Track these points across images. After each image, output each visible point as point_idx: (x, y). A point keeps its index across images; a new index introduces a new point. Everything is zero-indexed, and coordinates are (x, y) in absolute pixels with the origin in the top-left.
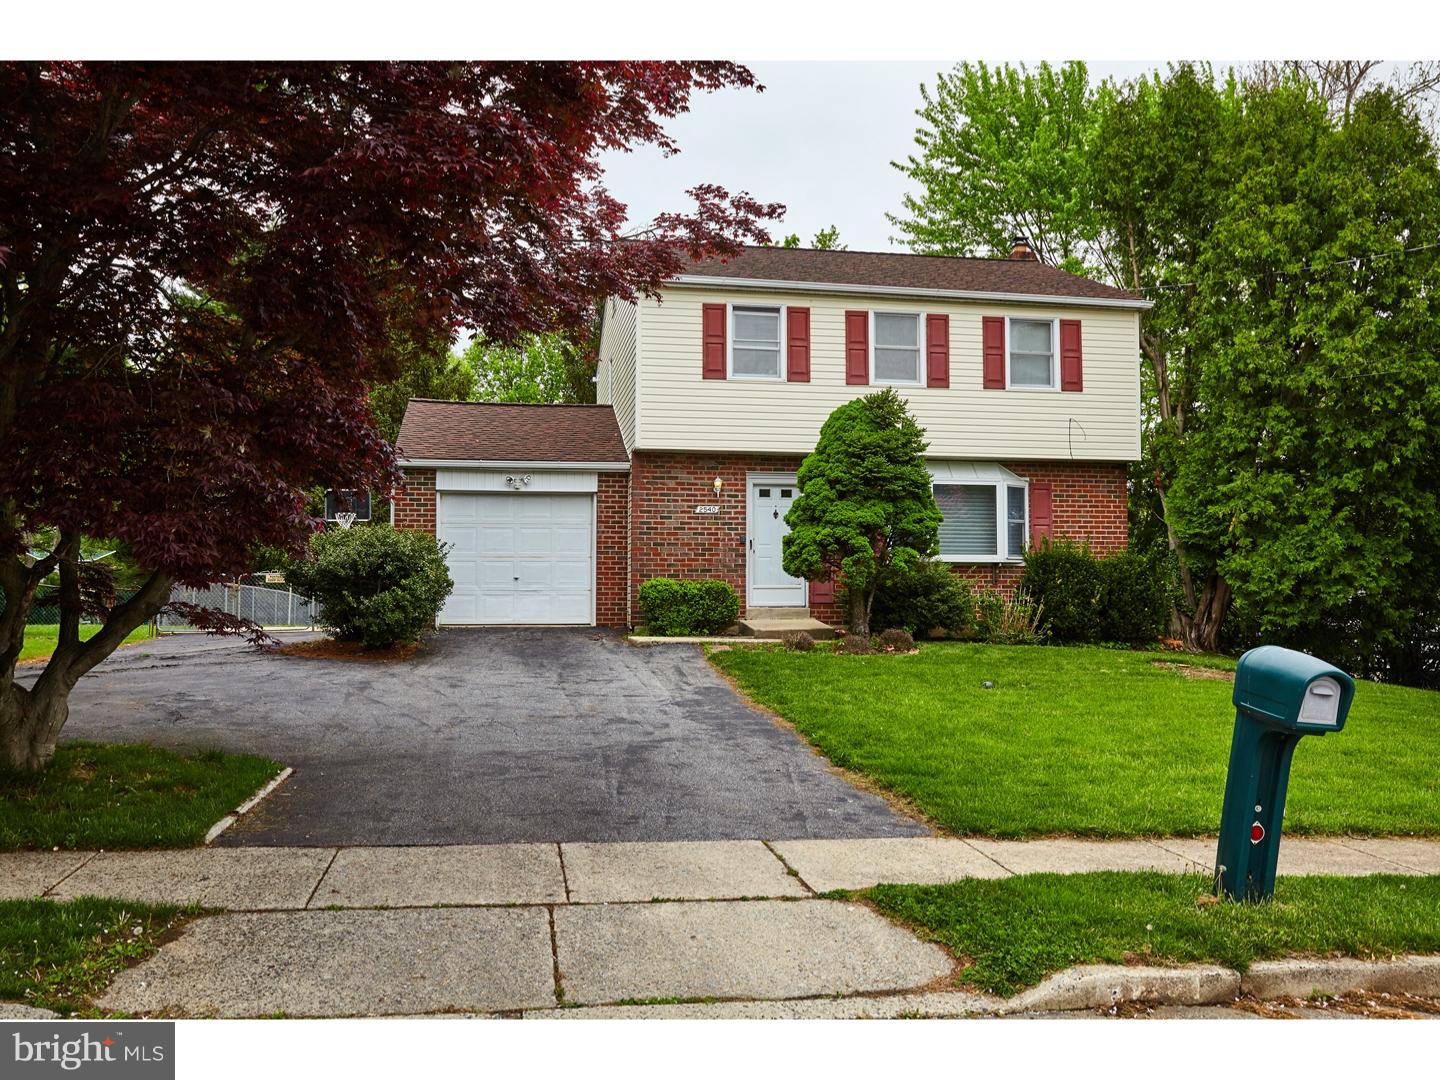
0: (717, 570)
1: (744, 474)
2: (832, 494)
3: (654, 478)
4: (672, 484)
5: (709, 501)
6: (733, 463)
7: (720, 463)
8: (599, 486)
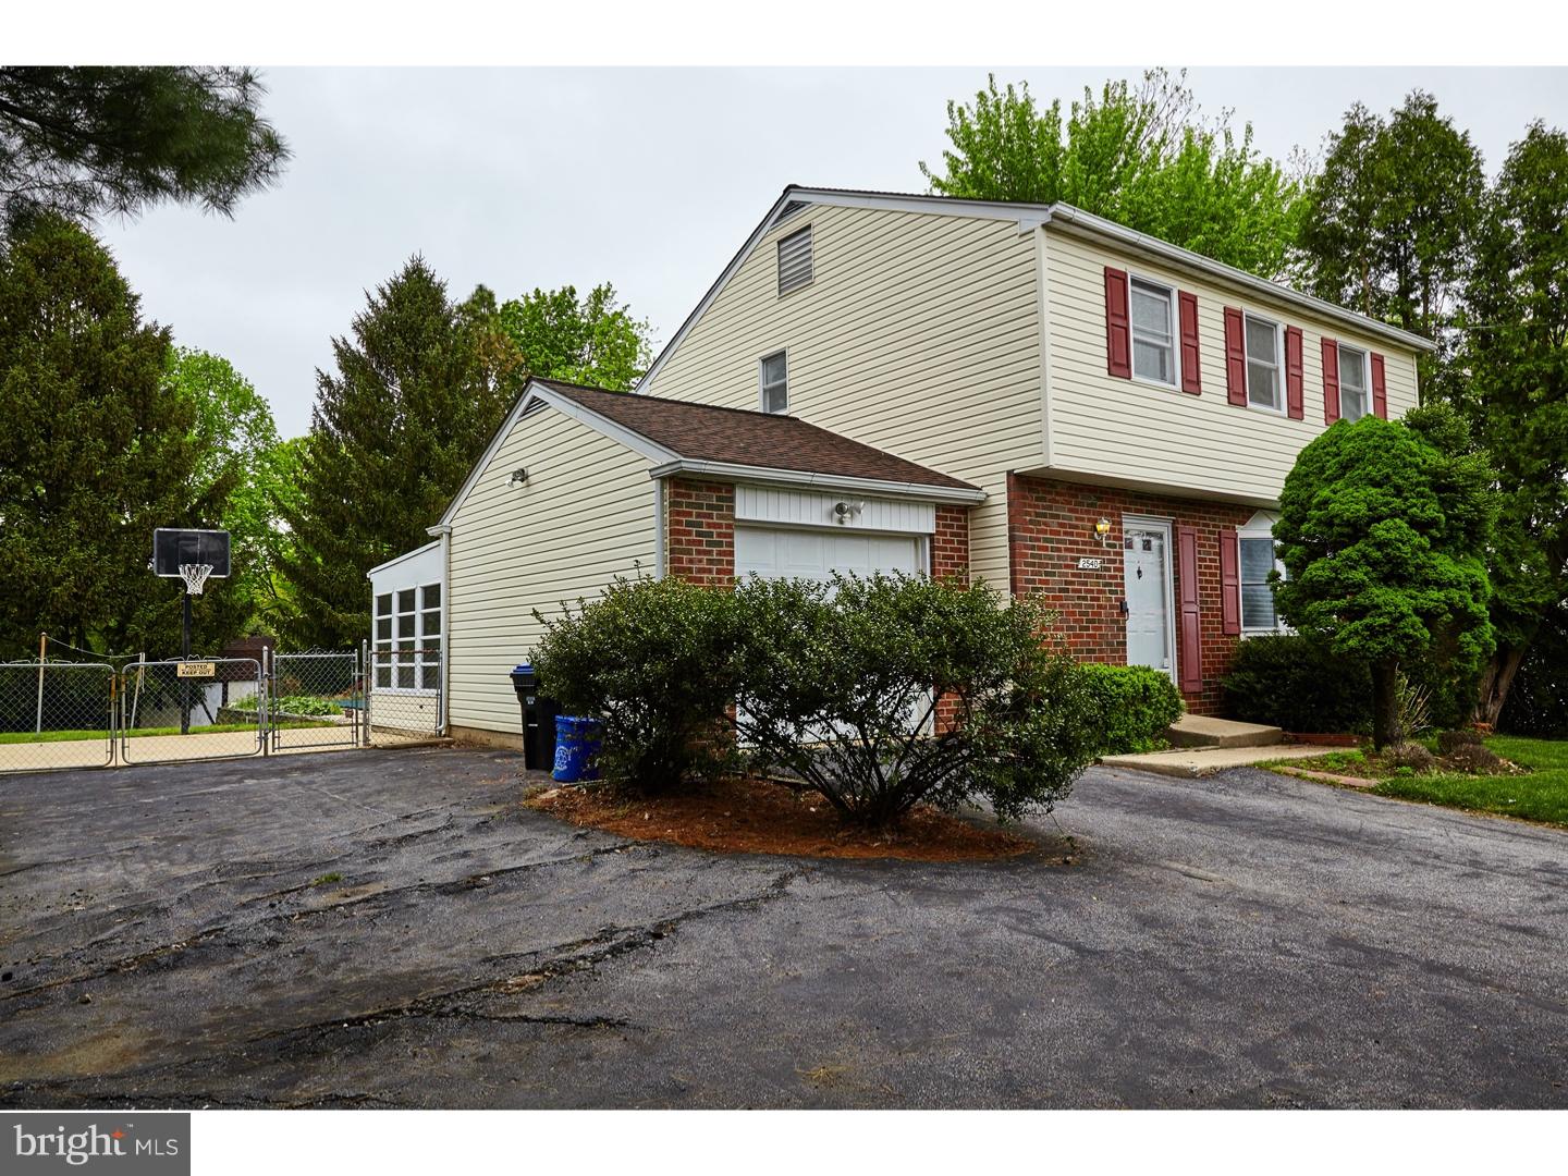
0: (1101, 651)
1: (1120, 516)
2: (1425, 542)
3: (1037, 515)
4: (1054, 524)
5: (1091, 552)
6: (1108, 500)
7: (1100, 499)
8: (938, 525)
